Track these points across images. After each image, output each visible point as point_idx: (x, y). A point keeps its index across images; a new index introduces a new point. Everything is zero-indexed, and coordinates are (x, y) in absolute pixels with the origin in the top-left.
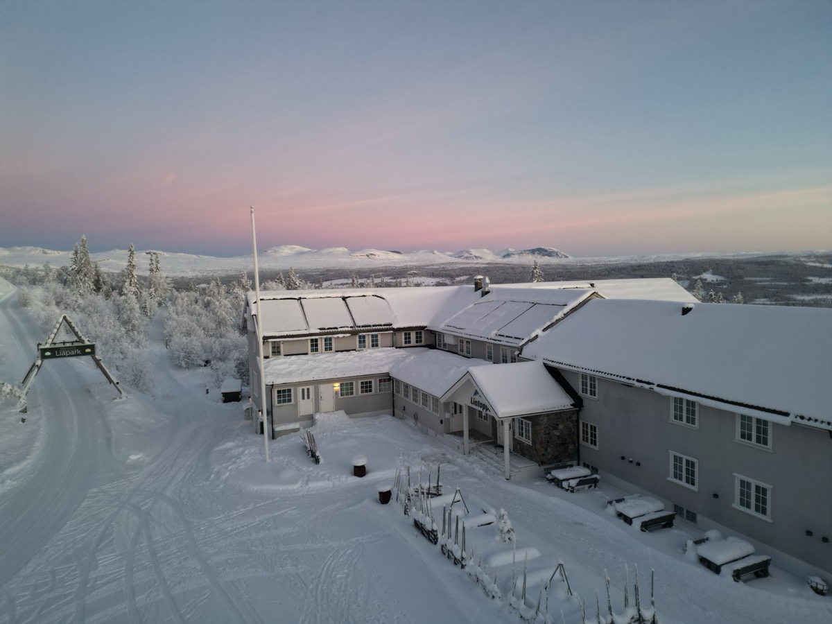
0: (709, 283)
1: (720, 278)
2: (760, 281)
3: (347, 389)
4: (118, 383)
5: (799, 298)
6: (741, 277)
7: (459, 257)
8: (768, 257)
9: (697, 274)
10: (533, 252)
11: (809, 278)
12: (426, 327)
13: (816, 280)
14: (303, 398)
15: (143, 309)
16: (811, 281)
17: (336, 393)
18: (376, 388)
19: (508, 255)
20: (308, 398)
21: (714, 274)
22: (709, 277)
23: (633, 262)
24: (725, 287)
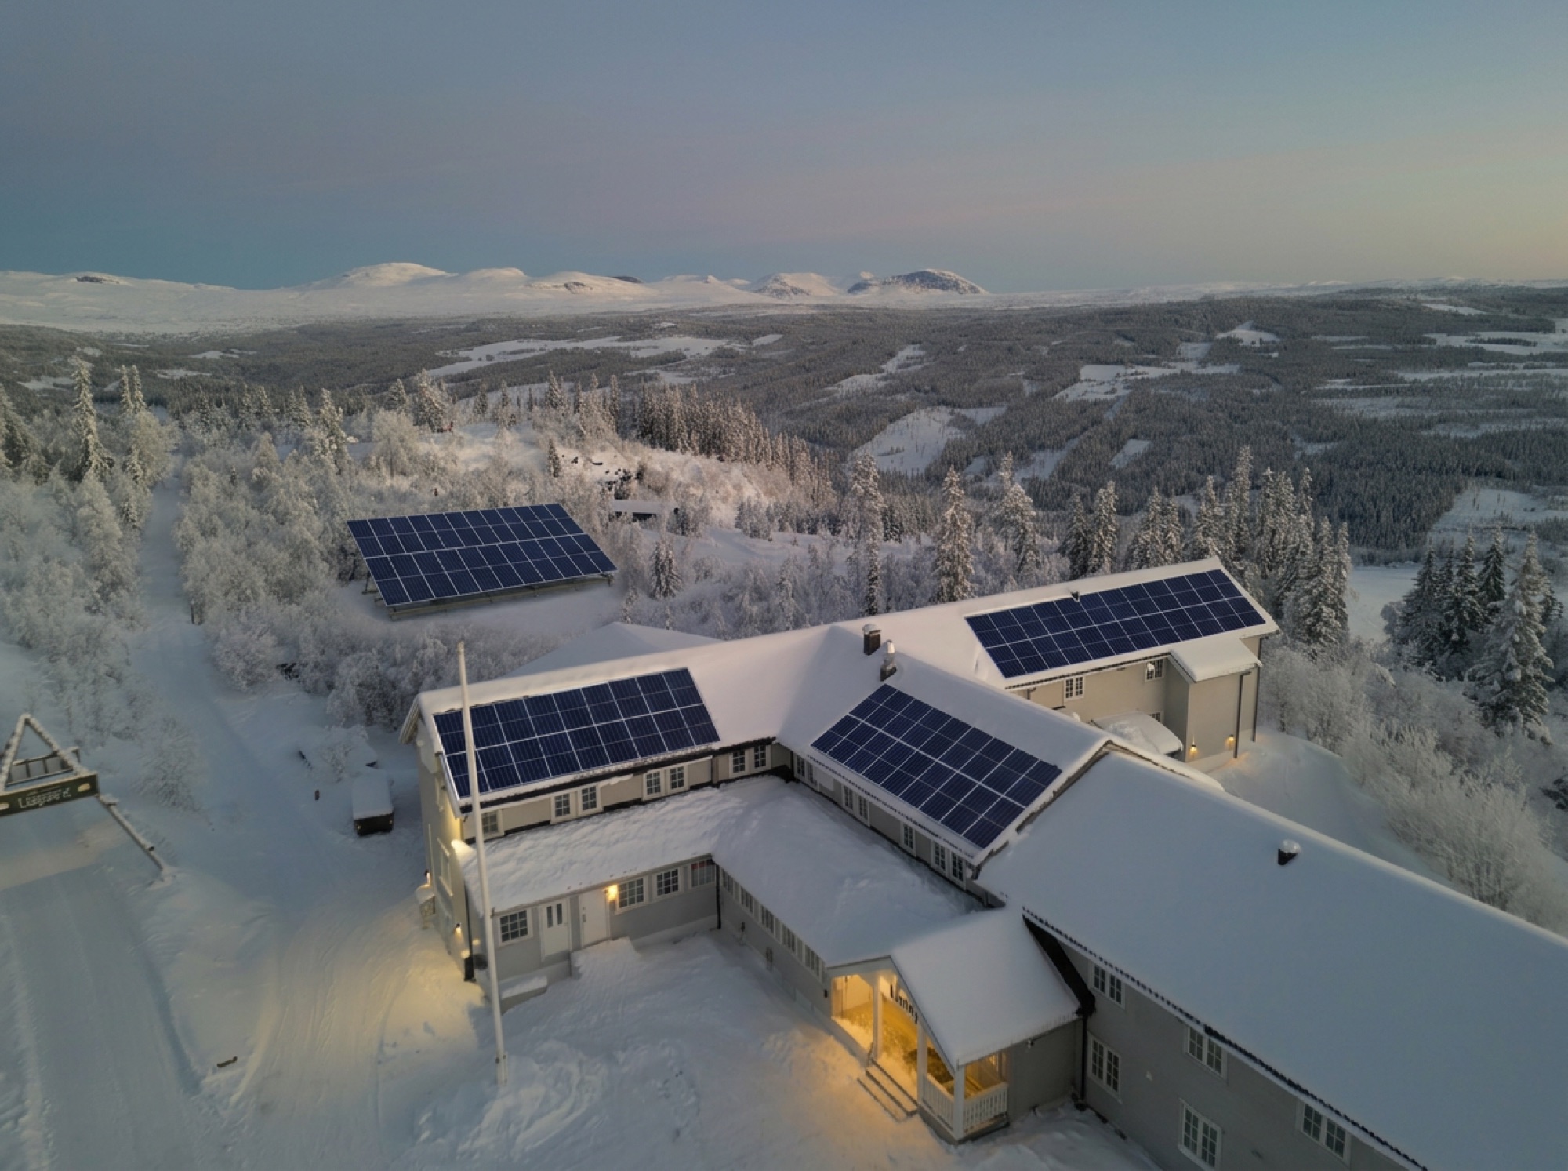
0: (1245, 348)
1: (1268, 337)
2: (1339, 343)
3: (632, 893)
4: (152, 849)
5: (1409, 376)
6: (1306, 335)
7: (760, 291)
8: (1357, 292)
9: (1223, 330)
10: (910, 278)
11: (1433, 336)
12: (774, 739)
13: (1442, 340)
14: (550, 924)
15: (123, 513)
16: (1434, 341)
17: (613, 903)
18: (686, 883)
19: (860, 287)
20: (560, 920)
21: (1256, 328)
22: (1245, 334)
23: (1105, 304)
24: (1275, 355)
